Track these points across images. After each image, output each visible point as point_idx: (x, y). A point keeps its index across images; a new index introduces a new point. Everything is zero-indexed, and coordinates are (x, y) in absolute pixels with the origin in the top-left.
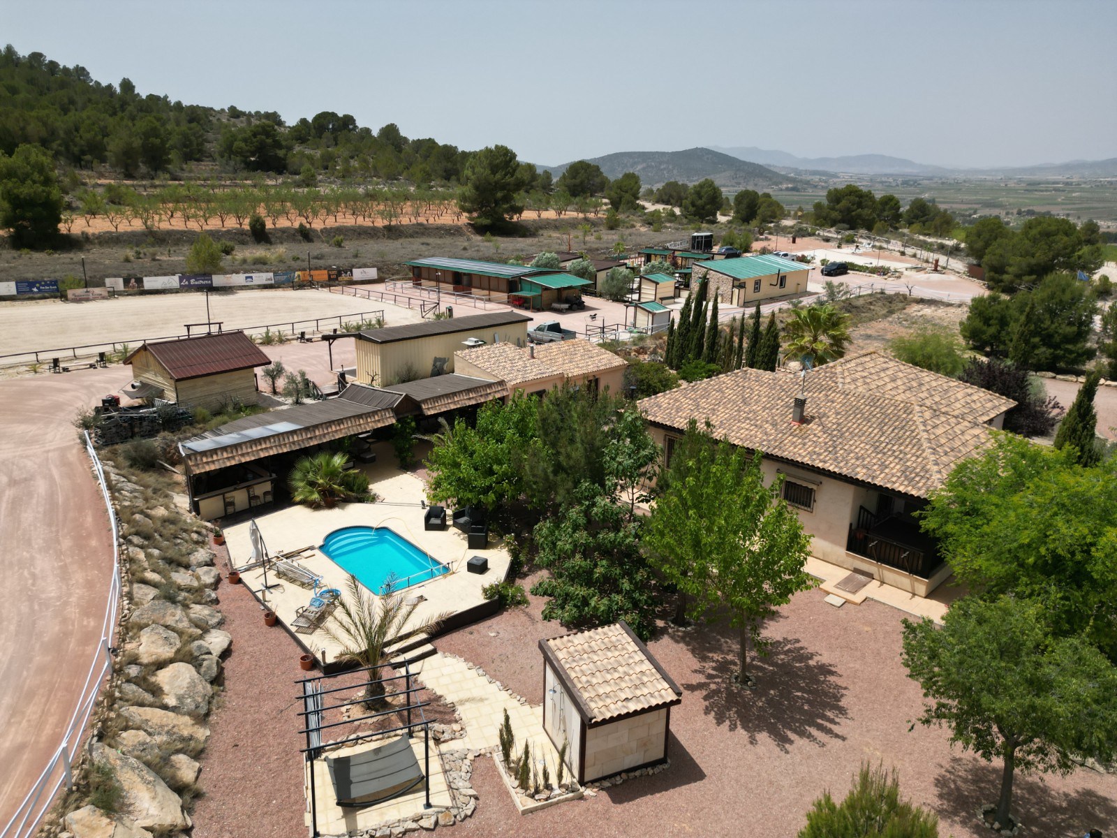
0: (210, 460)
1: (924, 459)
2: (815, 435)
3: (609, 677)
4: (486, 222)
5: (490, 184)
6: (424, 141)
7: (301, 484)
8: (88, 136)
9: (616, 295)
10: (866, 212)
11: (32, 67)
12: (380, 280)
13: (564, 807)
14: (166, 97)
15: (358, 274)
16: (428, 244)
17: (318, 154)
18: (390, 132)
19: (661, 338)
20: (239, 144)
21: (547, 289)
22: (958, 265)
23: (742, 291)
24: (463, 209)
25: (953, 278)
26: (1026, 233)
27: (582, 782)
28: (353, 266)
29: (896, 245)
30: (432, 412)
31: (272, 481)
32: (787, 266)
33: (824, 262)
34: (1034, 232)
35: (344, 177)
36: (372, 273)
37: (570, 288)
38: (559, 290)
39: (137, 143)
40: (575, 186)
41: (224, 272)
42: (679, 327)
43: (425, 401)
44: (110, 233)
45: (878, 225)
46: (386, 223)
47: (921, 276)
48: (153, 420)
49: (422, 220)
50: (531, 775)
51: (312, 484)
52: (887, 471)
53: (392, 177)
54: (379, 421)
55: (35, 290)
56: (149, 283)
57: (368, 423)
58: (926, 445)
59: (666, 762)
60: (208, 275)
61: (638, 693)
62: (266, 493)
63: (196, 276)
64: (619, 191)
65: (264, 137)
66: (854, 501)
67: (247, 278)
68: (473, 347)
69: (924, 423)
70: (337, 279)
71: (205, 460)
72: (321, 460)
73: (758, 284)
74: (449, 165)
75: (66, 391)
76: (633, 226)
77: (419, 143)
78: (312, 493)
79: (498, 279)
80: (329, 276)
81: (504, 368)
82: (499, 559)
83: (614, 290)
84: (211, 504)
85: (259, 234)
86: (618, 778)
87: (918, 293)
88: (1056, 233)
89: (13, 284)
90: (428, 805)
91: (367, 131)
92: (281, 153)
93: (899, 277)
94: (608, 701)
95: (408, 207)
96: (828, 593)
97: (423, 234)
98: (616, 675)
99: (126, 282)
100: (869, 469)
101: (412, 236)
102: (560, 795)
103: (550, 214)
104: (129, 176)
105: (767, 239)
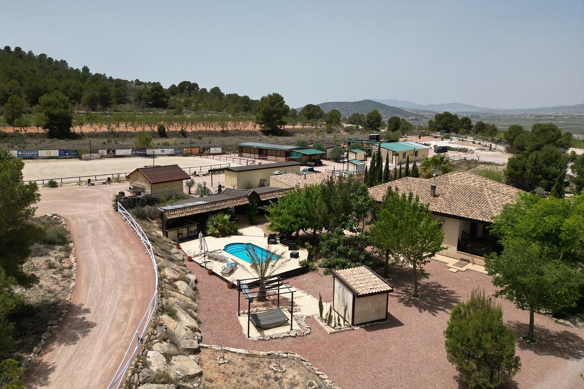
0: (174, 213)
1: (490, 208)
2: (441, 201)
3: (363, 282)
4: (269, 129)
5: (270, 111)
6: (232, 94)
7: (211, 226)
8: (74, 91)
9: (336, 159)
10: (455, 125)
11: (41, 61)
12: (223, 153)
13: (347, 332)
14: (105, 74)
15: (212, 150)
16: (242, 139)
17: (182, 101)
18: (216, 91)
19: (361, 176)
20: (145, 95)
21: (305, 155)
22: (501, 147)
23: (397, 157)
24: (257, 123)
25: (499, 153)
26: (533, 131)
27: (353, 324)
28: (210, 147)
29: (470, 139)
30: (264, 199)
31: (198, 225)
32: (419, 146)
33: (435, 146)
34: (537, 130)
35: (195, 110)
36: (219, 150)
37: (315, 155)
38: (310, 155)
39: (98, 94)
40: (309, 115)
41: (151, 148)
42: (370, 169)
43: (261, 194)
44: (94, 132)
45: (461, 130)
46: (221, 129)
47: (484, 153)
48: (143, 200)
49: (238, 128)
50: (333, 318)
51: (216, 226)
52: (474, 213)
53: (219, 110)
54: (242, 202)
55: (67, 154)
56: (118, 152)
57: (237, 202)
58: (490, 203)
59: (386, 320)
60: (145, 149)
61: (376, 287)
62: (195, 230)
63: (139, 150)
64: (330, 117)
65: (157, 92)
66: (459, 228)
67: (162, 151)
68: (278, 174)
69: (489, 195)
70: (203, 152)
71: (172, 213)
72: (219, 216)
73: (404, 154)
74: (247, 105)
75: (97, 192)
76: (339, 132)
77: (230, 96)
78: (216, 230)
79: (281, 151)
80: (200, 151)
81: (293, 182)
82: (303, 254)
83: (335, 157)
84: (172, 233)
85: (162, 133)
86: (367, 324)
87: (482, 159)
88: (548, 130)
89: (57, 151)
90: (292, 329)
91: (205, 90)
92: (165, 100)
93: (473, 153)
94: (364, 289)
95: (229, 123)
96: (450, 268)
97: (239, 135)
98: (365, 282)
99: (108, 151)
100: (466, 213)
101: (234, 136)
102: (344, 328)
103: (298, 126)
104: (93, 110)
105: (406, 137)
